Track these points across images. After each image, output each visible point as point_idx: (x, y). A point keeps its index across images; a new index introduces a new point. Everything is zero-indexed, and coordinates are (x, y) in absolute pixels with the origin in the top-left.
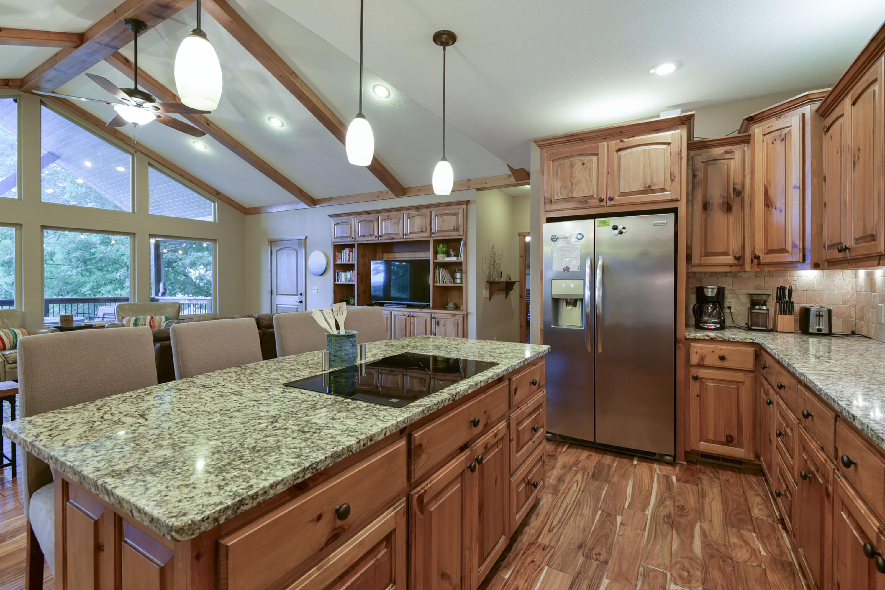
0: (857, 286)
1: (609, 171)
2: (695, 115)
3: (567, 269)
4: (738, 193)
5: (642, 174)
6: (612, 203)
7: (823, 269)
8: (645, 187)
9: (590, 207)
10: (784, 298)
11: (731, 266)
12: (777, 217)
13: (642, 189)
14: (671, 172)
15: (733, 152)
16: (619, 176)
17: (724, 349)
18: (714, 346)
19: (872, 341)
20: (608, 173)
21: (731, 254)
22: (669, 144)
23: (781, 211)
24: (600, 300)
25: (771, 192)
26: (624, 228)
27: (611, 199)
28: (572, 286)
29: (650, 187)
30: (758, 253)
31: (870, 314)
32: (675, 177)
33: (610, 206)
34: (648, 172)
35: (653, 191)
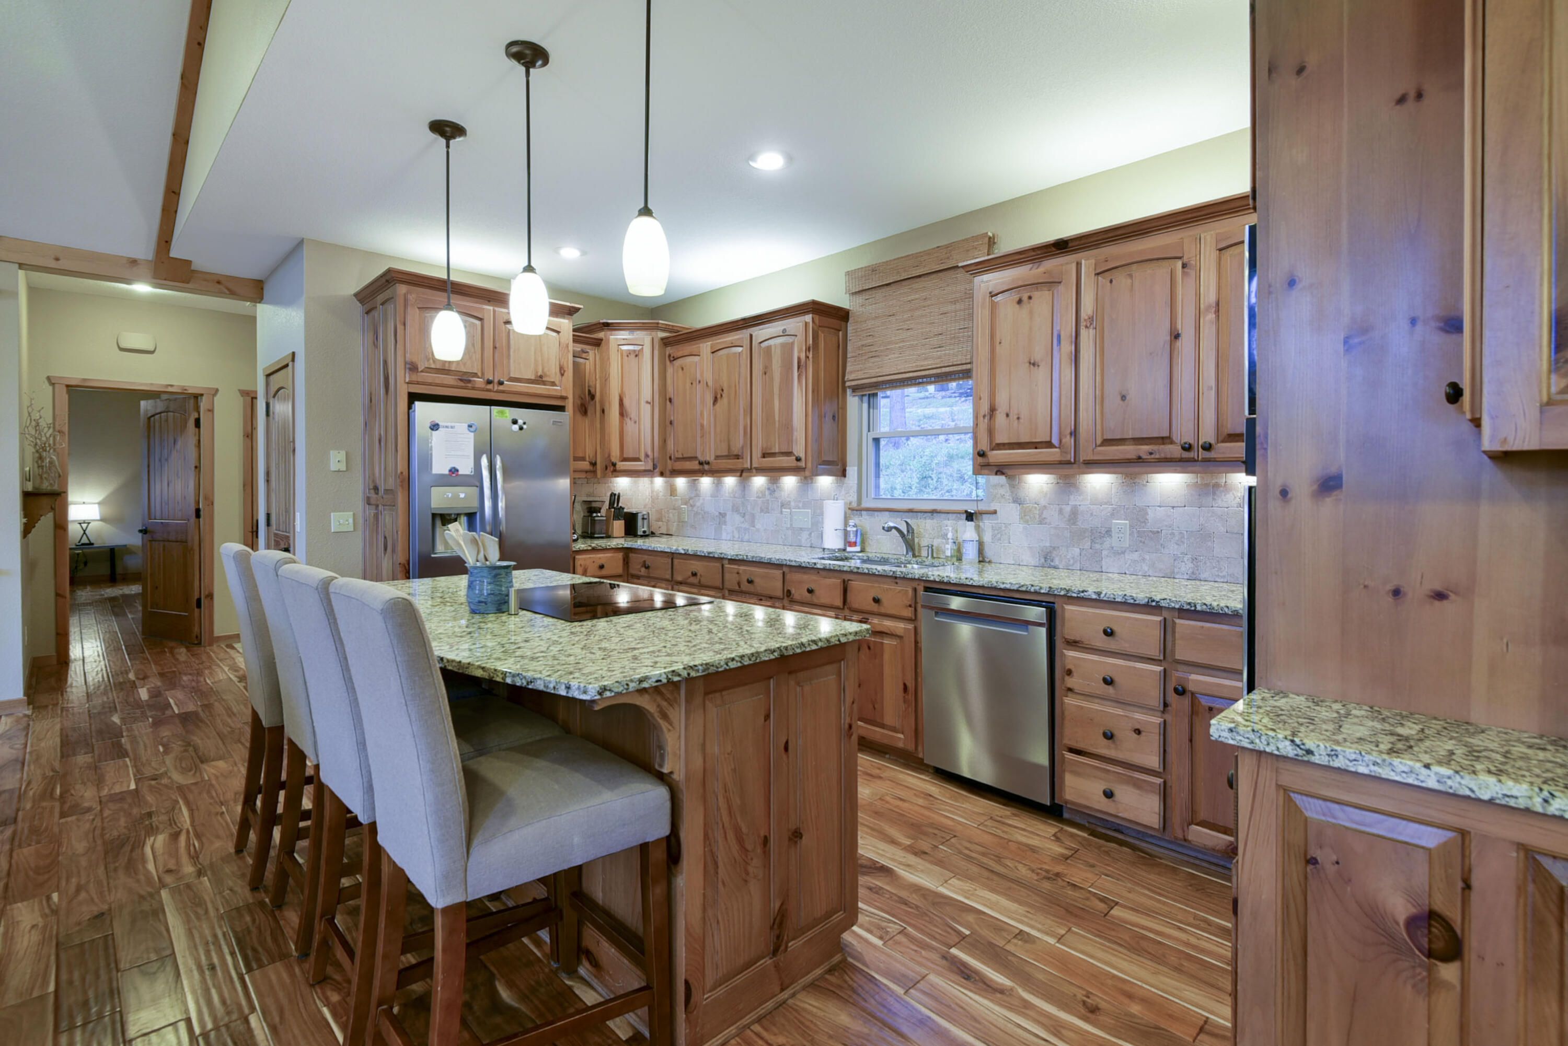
0: (652, 492)
1: (497, 346)
2: (581, 310)
3: (454, 471)
4: (592, 397)
5: (533, 360)
6: (501, 388)
7: (665, 477)
8: (536, 376)
9: (473, 388)
10: (614, 504)
11: (587, 472)
12: (630, 427)
13: (533, 378)
14: (560, 365)
15: (587, 352)
16: (509, 356)
17: (601, 557)
18: (594, 556)
19: (674, 538)
20: (495, 348)
21: (587, 459)
22: (558, 332)
23: (635, 422)
24: (504, 513)
25: (626, 402)
26: (524, 423)
27: (501, 383)
28: (462, 496)
29: (541, 377)
30: (613, 460)
31: (671, 515)
32: (564, 371)
33: (497, 392)
34: (540, 359)
35: (544, 383)
